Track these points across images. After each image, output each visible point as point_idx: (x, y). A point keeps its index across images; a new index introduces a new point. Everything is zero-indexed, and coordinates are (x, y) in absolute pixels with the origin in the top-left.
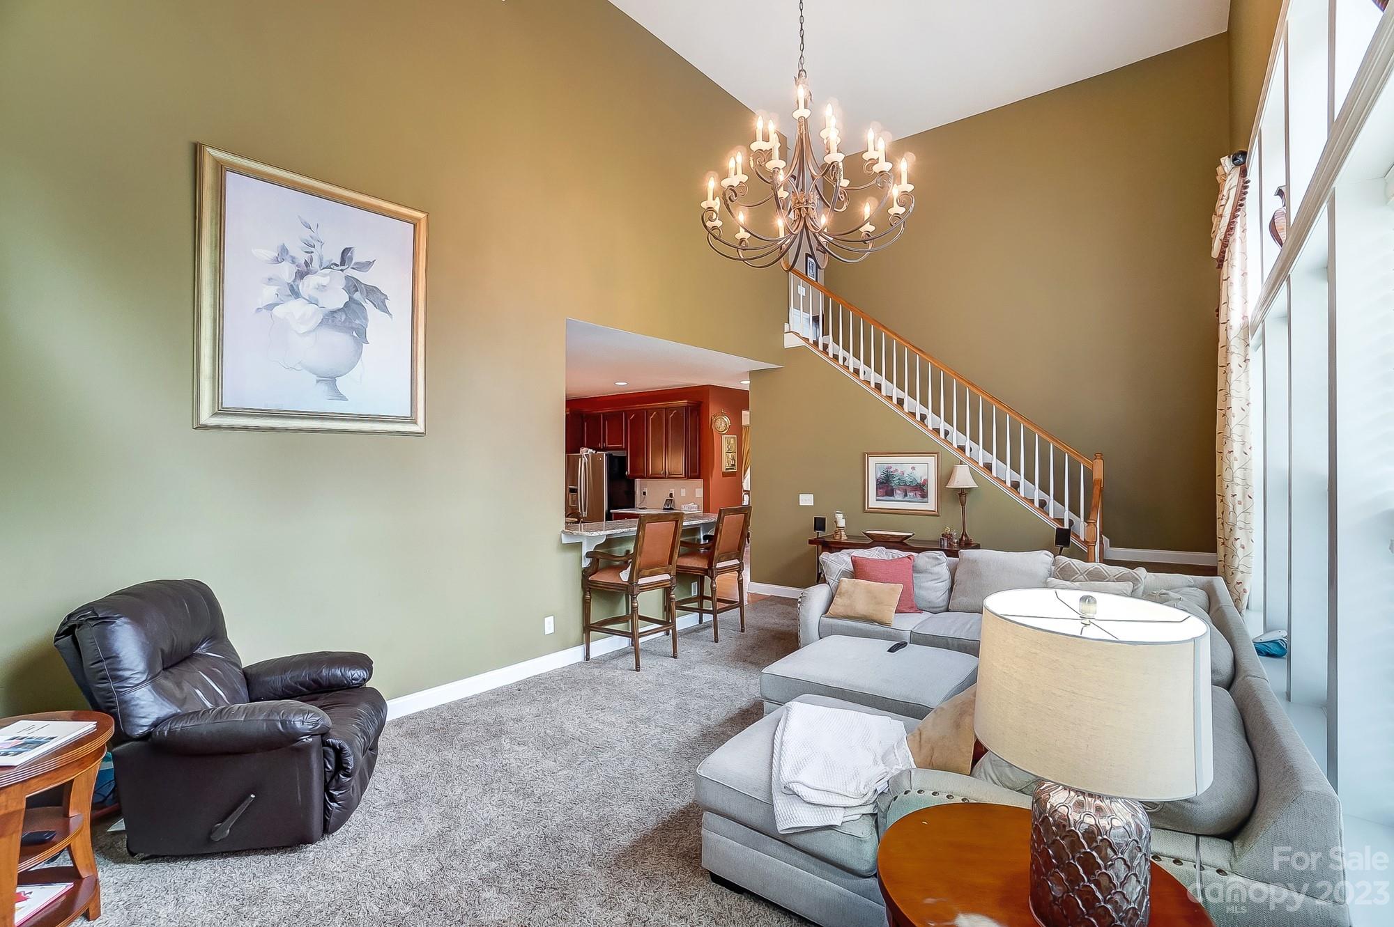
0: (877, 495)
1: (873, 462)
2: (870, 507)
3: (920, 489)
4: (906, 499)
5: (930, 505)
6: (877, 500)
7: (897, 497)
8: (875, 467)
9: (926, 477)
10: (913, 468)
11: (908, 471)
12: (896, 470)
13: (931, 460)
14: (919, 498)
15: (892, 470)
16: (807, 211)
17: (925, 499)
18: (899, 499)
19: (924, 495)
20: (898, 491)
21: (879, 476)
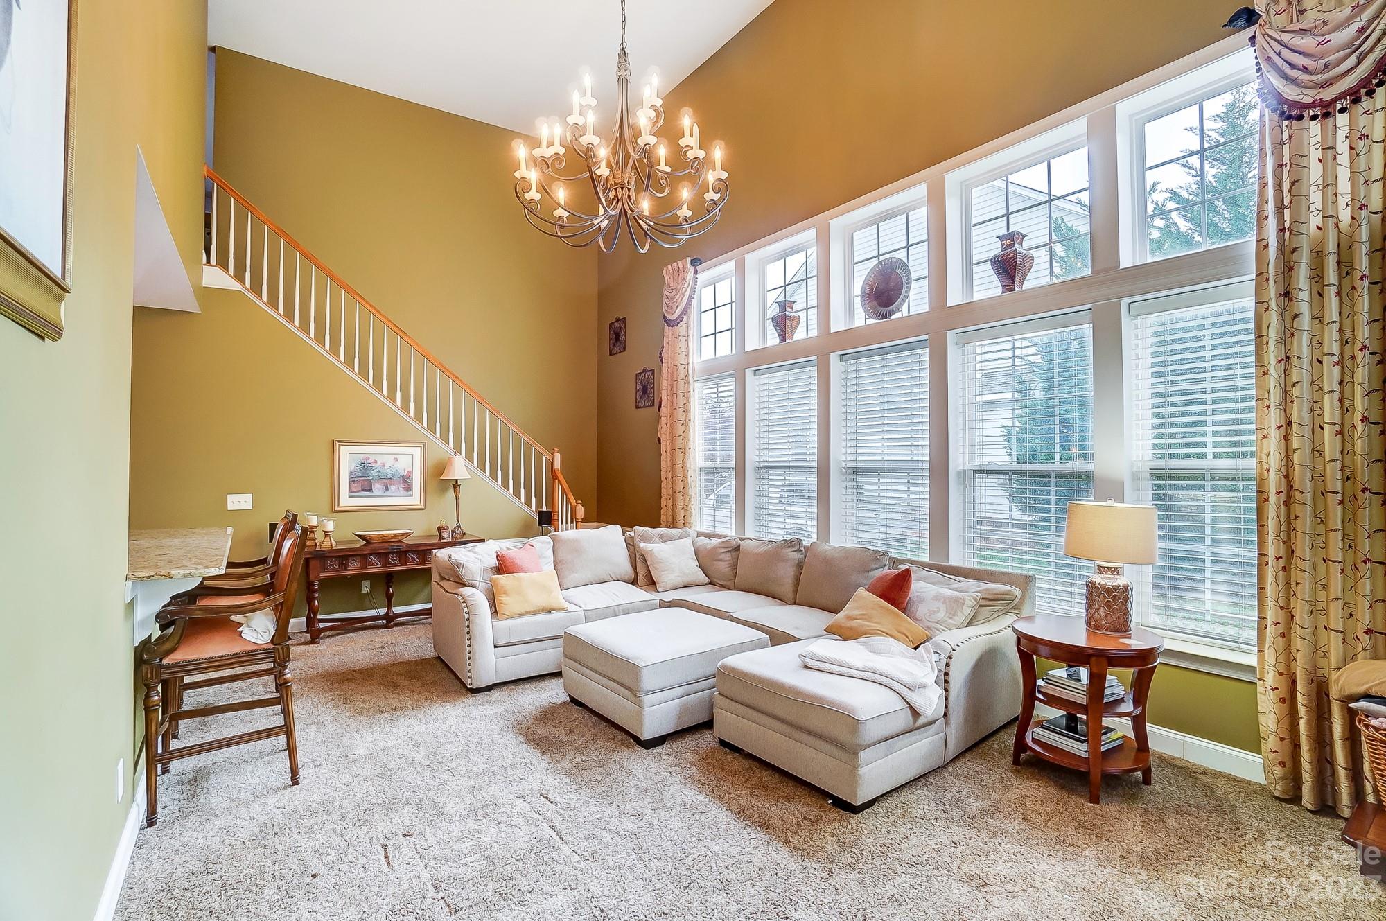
0: (351, 491)
1: (345, 451)
2: (341, 505)
3: (406, 483)
4: (387, 493)
5: (415, 499)
6: (350, 497)
7: (375, 492)
8: (348, 459)
9: (410, 469)
10: (396, 459)
11: (389, 462)
12: (376, 462)
13: (416, 451)
14: (402, 491)
15: (368, 461)
16: (629, 192)
17: (410, 493)
18: (378, 494)
19: (408, 488)
20: (376, 485)
21: (352, 468)
